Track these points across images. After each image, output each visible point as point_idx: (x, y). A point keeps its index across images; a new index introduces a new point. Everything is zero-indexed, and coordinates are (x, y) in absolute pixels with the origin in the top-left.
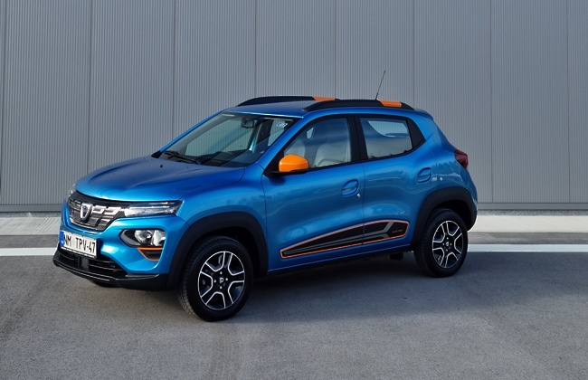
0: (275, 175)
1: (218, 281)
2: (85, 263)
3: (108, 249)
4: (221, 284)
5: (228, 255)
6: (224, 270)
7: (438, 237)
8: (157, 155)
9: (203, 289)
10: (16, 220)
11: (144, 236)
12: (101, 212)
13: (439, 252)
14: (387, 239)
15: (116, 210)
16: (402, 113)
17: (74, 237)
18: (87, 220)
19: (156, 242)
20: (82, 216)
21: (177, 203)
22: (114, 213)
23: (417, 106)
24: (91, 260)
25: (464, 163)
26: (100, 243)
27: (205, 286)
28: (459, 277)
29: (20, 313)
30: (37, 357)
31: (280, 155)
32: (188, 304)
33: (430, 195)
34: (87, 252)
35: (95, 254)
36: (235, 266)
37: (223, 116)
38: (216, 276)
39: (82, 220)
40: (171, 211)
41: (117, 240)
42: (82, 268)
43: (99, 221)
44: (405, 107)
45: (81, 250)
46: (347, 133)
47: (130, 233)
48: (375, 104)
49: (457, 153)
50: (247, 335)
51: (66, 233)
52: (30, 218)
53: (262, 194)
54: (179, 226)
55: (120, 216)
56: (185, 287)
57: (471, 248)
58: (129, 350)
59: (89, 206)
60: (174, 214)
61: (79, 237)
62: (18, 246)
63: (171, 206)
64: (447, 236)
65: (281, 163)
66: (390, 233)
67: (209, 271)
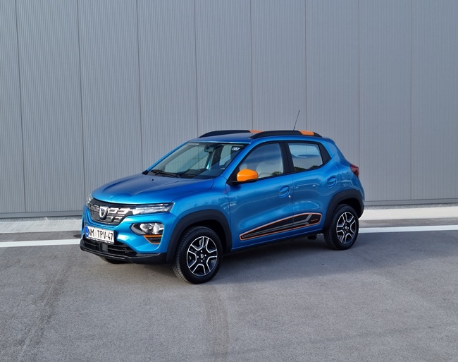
0: (234, 184)
1: (200, 257)
2: (105, 248)
3: (122, 237)
4: (202, 259)
5: (205, 239)
6: (204, 249)
7: (340, 223)
8: (145, 173)
9: (190, 262)
10: (37, 222)
11: (146, 227)
12: (115, 212)
13: (341, 234)
14: (308, 225)
15: (126, 211)
16: (314, 140)
17: (96, 230)
18: (105, 218)
19: (155, 231)
20: (101, 216)
21: (170, 204)
22: (125, 213)
23: (323, 135)
24: (109, 245)
25: (356, 173)
26: (116, 233)
27: (191, 260)
28: (354, 250)
29: (61, 282)
30: (82, 312)
31: (237, 170)
32: (181, 273)
33: (335, 196)
34: (107, 239)
35: (113, 241)
36: (211, 246)
37: (190, 145)
38: (199, 253)
39: (101, 218)
40: (166, 210)
41: (128, 231)
42: (102, 251)
43: (114, 219)
44: (316, 135)
45: (102, 238)
46: (280, 152)
47: (137, 225)
48: (297, 133)
49: (352, 166)
50: (223, 292)
51: (89, 228)
52: (47, 221)
53: (227, 196)
54: (172, 220)
55: (130, 214)
56: (178, 261)
57: (361, 230)
58: (146, 305)
59: (105, 208)
60: (168, 212)
61: (100, 230)
62: (45, 239)
63: (166, 207)
64: (346, 222)
65: (238, 176)
66: (310, 222)
67: (194, 250)
